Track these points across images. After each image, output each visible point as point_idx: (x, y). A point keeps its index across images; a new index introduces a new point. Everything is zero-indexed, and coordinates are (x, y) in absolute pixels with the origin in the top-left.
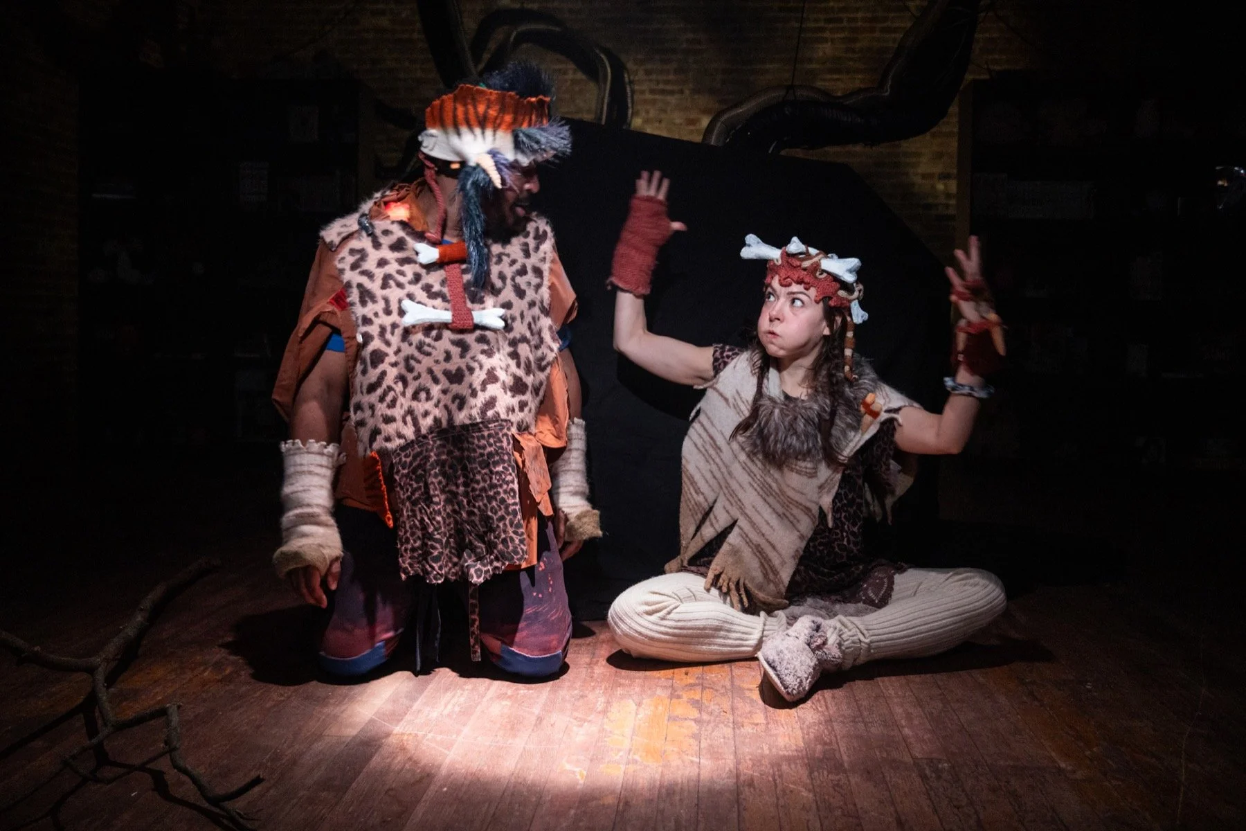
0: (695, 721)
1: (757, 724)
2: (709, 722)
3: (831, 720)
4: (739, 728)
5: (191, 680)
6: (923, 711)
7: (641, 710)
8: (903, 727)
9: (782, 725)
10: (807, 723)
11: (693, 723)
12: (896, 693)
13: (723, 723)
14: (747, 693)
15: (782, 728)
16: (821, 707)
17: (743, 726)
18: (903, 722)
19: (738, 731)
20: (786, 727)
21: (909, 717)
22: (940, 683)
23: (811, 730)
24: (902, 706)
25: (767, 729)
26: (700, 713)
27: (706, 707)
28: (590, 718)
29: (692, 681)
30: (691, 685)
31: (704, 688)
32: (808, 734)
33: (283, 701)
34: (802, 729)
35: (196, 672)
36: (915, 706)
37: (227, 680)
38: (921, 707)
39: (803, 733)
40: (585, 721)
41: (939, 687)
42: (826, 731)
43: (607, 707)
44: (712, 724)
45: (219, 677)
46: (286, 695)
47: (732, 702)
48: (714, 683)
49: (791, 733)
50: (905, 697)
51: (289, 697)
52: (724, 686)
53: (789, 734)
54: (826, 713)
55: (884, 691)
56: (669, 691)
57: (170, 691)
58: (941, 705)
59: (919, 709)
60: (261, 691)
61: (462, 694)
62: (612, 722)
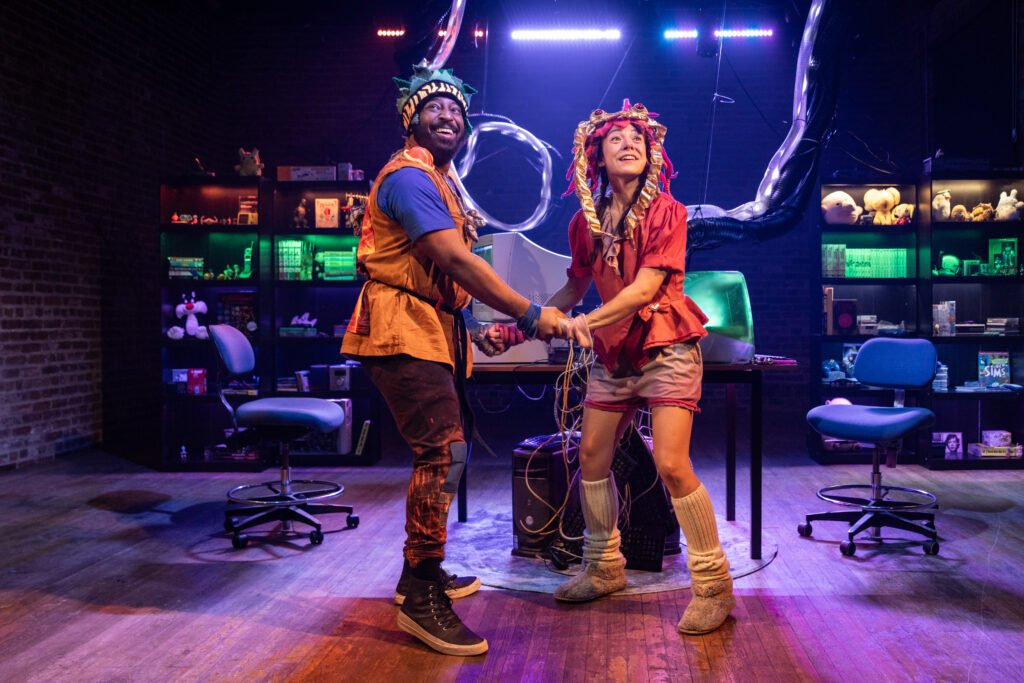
2: (674, 670)
7: (629, 663)
11: (664, 672)
13: (684, 671)
14: (696, 649)
15: (721, 673)
17: (696, 673)
19: (694, 677)
20: (724, 673)
23: (740, 673)
25: (712, 674)
26: (667, 663)
27: (671, 659)
28: (598, 671)
30: (658, 644)
31: (666, 646)
32: (738, 675)
40: (596, 673)
43: (607, 663)
44: (677, 672)
47: (687, 656)
52: (679, 644)
54: (747, 660)
56: (645, 650)
62: (612, 672)
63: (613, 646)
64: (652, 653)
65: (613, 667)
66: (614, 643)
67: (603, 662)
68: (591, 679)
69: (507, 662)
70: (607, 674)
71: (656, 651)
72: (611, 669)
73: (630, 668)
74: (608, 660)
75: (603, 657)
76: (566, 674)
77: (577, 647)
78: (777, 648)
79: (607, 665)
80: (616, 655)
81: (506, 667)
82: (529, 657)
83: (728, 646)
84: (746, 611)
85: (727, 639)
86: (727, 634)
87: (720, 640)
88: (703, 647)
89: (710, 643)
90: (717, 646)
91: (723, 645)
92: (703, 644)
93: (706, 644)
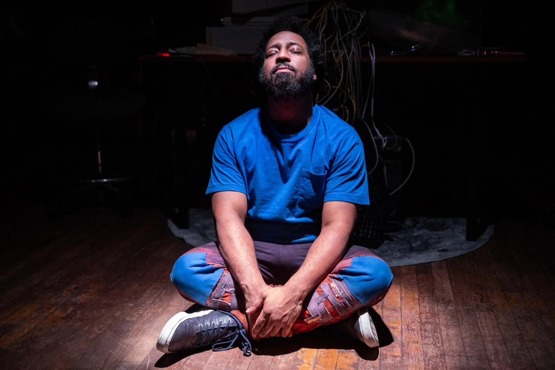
1: (395, 357)
3: (444, 354)
4: (384, 360)
5: (47, 317)
6: (507, 348)
8: (492, 361)
9: (412, 357)
10: (428, 356)
12: (489, 333)
15: (411, 361)
16: (439, 343)
17: (386, 358)
18: (492, 358)
19: (383, 362)
20: (414, 360)
21: (496, 353)
22: (520, 325)
23: (431, 362)
24: (493, 344)
32: (428, 365)
33: (101, 334)
34: (424, 361)
35: (51, 311)
36: (501, 344)
37: (68, 318)
38: (505, 344)
39: (425, 364)
41: (519, 328)
42: (440, 363)
45: (64, 315)
46: (103, 329)
49: (417, 364)
50: (495, 336)
51: (105, 331)
53: (416, 365)
54: (442, 348)
55: (481, 331)
57: (33, 326)
58: (519, 344)
59: (504, 346)
60: (89, 326)
83: (425, 330)
84: (451, 294)
85: (426, 323)
86: (427, 318)
87: (419, 324)
88: (400, 330)
89: (408, 325)
90: (413, 330)
91: (421, 329)
92: (400, 327)
93: (403, 327)
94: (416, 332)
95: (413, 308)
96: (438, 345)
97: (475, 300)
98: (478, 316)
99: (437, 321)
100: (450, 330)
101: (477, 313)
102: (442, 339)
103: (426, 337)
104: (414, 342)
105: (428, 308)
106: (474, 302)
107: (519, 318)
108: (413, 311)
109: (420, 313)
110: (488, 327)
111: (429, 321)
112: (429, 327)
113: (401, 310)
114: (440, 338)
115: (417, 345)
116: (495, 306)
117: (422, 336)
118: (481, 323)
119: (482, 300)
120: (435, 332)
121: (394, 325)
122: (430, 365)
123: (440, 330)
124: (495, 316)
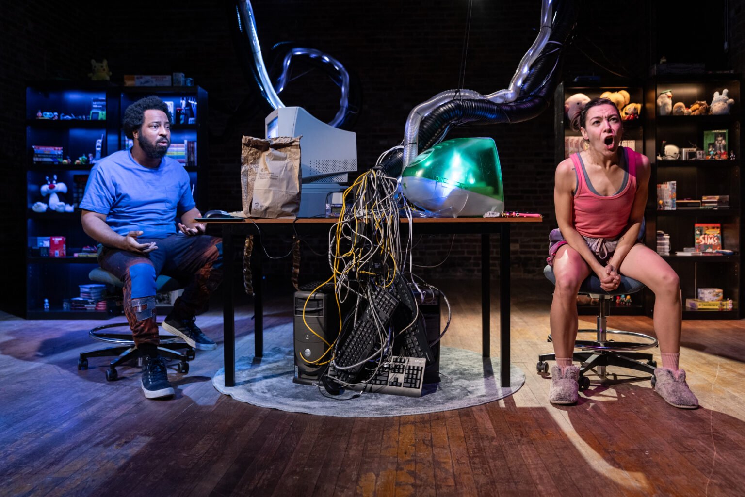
0: (413, 485)
1: (450, 486)
2: (420, 486)
3: (494, 482)
4: (439, 489)
6: (549, 473)
7: (379, 478)
8: (537, 484)
9: (465, 485)
10: (480, 484)
11: (410, 487)
12: (532, 462)
13: (429, 486)
14: (443, 465)
15: (465, 489)
17: (441, 488)
18: (538, 481)
19: (438, 492)
20: (467, 488)
21: (541, 478)
22: (558, 454)
23: (483, 489)
24: (537, 470)
25: (456, 489)
26: (415, 479)
27: (419, 475)
28: (348, 486)
29: (409, 458)
30: (409, 461)
31: (416, 463)
32: (481, 491)
34: (477, 488)
36: (544, 470)
38: (548, 470)
39: (478, 491)
40: (345, 488)
43: (358, 478)
44: (422, 487)
47: (434, 472)
48: (423, 459)
49: (470, 491)
50: (537, 464)
52: (429, 461)
54: (491, 477)
56: (396, 465)
58: (560, 469)
59: (547, 472)
61: (268, 472)
62: (361, 488)
63: (366, 462)
64: (402, 469)
65: (363, 483)
66: (367, 460)
67: (354, 477)
68: (339, 494)
69: (264, 477)
70: (356, 490)
71: (406, 468)
72: (361, 484)
73: (378, 483)
74: (359, 475)
75: (355, 473)
76: (317, 488)
77: (333, 463)
78: (521, 465)
79: (357, 481)
80: (368, 471)
81: (261, 481)
82: (285, 473)
83: (474, 463)
84: (494, 432)
85: (474, 457)
86: (474, 452)
87: (467, 458)
88: (451, 464)
89: (458, 460)
90: (464, 463)
91: (470, 462)
92: (451, 461)
93: (454, 461)
94: (466, 465)
95: (460, 445)
96: (487, 474)
97: (516, 436)
98: (520, 449)
99: (484, 455)
100: (497, 462)
101: (519, 446)
102: (490, 470)
103: (475, 468)
104: (465, 473)
105: (474, 444)
106: (515, 437)
107: (557, 448)
108: (461, 448)
109: (468, 449)
110: (530, 457)
111: (476, 455)
112: (477, 460)
113: (449, 447)
114: (488, 469)
115: (468, 476)
116: (534, 439)
117: (472, 469)
118: (524, 454)
119: (522, 436)
120: (484, 464)
121: (445, 460)
122: (483, 492)
123: (488, 462)
124: (535, 448)
